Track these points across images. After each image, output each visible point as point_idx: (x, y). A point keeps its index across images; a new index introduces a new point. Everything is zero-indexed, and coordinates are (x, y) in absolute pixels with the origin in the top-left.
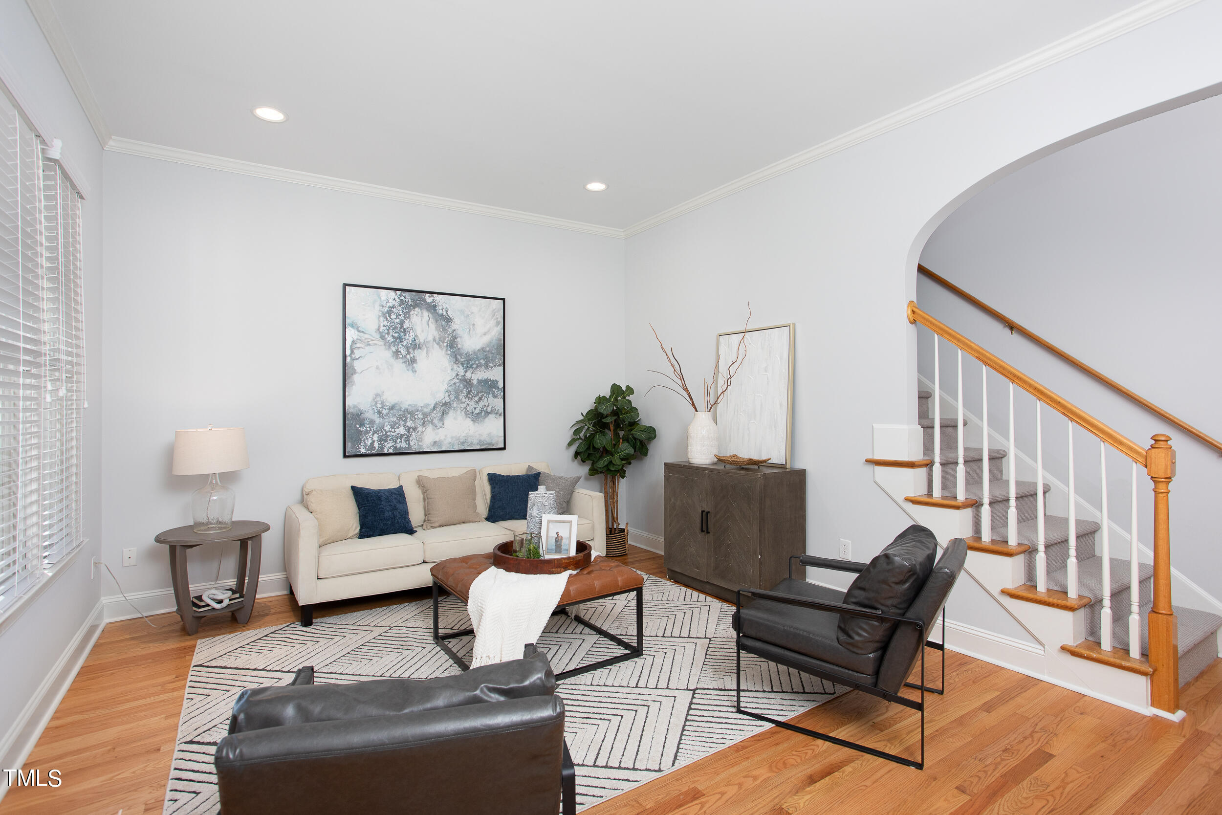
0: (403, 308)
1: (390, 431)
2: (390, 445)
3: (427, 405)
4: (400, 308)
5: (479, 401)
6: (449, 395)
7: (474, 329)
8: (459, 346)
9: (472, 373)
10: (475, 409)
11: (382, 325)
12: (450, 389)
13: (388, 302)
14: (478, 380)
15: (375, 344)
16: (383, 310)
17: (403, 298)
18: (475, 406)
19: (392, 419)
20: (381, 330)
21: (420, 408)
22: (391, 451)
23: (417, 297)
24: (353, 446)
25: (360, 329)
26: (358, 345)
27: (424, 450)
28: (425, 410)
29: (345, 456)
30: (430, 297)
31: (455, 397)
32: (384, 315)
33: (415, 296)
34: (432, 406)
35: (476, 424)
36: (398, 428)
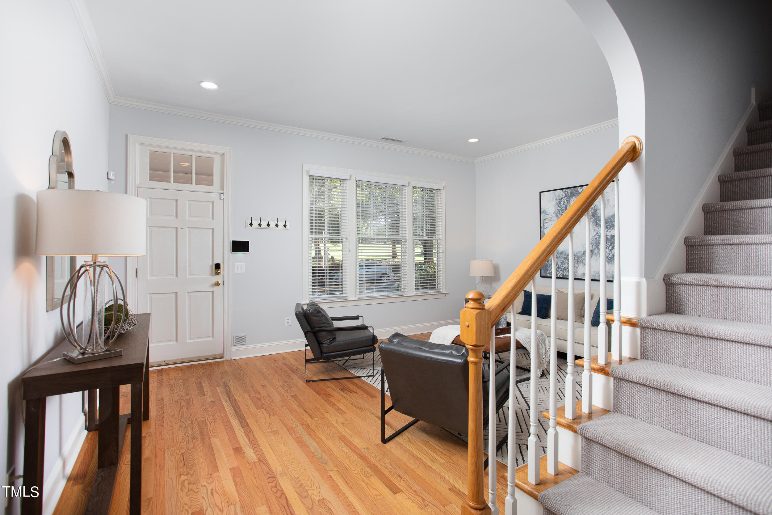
0: (566, 198)
1: (561, 266)
2: (561, 273)
3: (579, 252)
4: (565, 199)
5: (612, 249)
6: (592, 246)
7: (608, 203)
8: (598, 215)
9: (607, 231)
10: (609, 254)
11: (556, 209)
12: (593, 242)
13: (559, 197)
14: (611, 235)
15: (553, 220)
16: (557, 201)
17: (566, 193)
18: (609, 253)
19: (561, 259)
20: (556, 212)
21: (576, 254)
22: (561, 276)
23: (574, 191)
24: (544, 273)
25: (547, 213)
26: (546, 221)
27: (578, 278)
28: (579, 255)
29: (541, 277)
30: (581, 189)
31: (596, 247)
32: (557, 204)
33: (573, 190)
34: (582, 252)
35: (610, 264)
36: (564, 264)
